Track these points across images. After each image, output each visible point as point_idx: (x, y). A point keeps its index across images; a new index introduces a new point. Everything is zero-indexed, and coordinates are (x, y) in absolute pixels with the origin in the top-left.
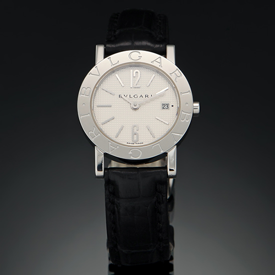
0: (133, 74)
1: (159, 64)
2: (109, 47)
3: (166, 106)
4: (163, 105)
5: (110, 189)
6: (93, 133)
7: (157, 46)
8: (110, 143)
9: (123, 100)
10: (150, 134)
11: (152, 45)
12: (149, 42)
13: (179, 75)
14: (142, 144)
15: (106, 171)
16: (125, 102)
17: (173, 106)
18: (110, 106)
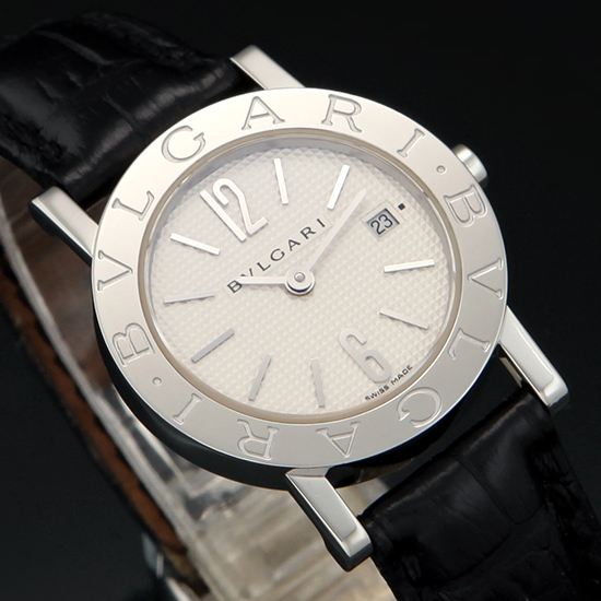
0: (219, 202)
1: (270, 119)
2: (77, 182)
3: (383, 223)
4: (371, 223)
5: (411, 573)
6: (252, 439)
7: (208, 80)
8: (324, 433)
9: (250, 292)
10: (406, 329)
11: (193, 89)
12: (174, 86)
13: (349, 107)
14: (411, 374)
15: (369, 525)
16: (261, 293)
17: (402, 207)
18: (230, 336)
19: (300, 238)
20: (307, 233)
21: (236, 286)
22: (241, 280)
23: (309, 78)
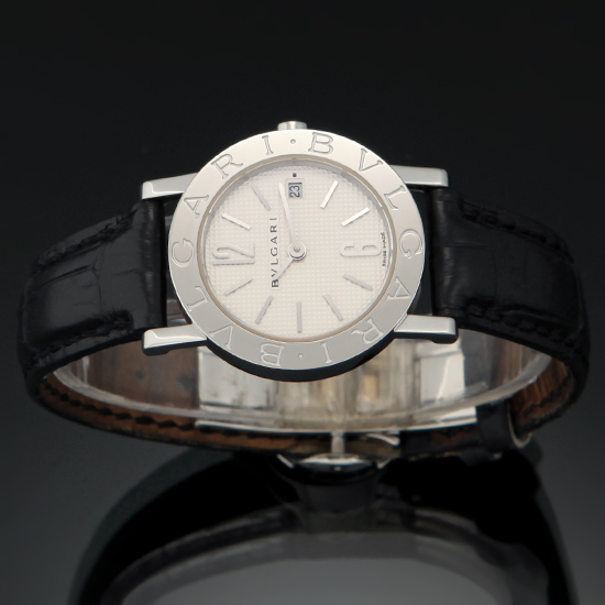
3: (295, 190)
9: (284, 279)
13: (226, 159)
15: (447, 312)
17: (295, 175)
18: (299, 306)
19: (274, 235)
20: (273, 229)
21: (275, 283)
22: (274, 278)
23: (194, 167)
